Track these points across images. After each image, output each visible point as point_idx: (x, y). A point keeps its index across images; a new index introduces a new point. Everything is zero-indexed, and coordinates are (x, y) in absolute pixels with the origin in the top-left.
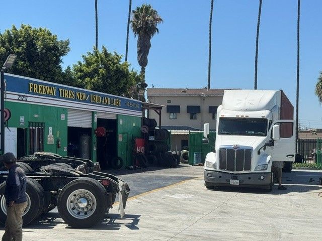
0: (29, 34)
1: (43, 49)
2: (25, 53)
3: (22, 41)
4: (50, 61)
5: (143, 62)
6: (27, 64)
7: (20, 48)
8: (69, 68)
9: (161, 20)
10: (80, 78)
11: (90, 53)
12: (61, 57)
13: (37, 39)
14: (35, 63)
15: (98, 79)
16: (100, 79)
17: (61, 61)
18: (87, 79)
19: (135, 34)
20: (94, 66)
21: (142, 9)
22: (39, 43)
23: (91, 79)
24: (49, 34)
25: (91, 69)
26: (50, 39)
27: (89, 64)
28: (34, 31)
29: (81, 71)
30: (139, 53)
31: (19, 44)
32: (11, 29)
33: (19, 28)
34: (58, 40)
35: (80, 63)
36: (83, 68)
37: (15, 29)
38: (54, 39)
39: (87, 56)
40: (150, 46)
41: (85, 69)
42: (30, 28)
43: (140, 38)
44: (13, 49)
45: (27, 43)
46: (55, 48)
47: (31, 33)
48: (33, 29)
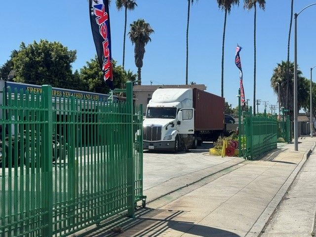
0: (46, 47)
1: (56, 58)
2: (43, 61)
3: (41, 52)
4: (62, 67)
5: (139, 64)
6: (45, 69)
7: (40, 58)
8: (77, 71)
9: (153, 31)
10: (85, 78)
11: (93, 60)
12: (71, 64)
13: (52, 50)
14: (51, 68)
15: (98, 79)
16: (100, 79)
17: (71, 66)
18: (90, 80)
19: (133, 43)
20: (95, 69)
21: (137, 23)
22: (53, 54)
23: (93, 80)
24: (62, 46)
25: (93, 72)
26: (62, 50)
27: (91, 68)
28: (50, 45)
29: (86, 73)
30: (136, 57)
31: (39, 54)
32: (33, 43)
33: (38, 42)
34: (69, 50)
35: (85, 68)
36: (87, 71)
37: (36, 44)
38: (66, 49)
39: (91, 62)
40: (144, 51)
41: (89, 72)
42: (47, 42)
43: (136, 46)
44: (35, 58)
45: (45, 54)
46: (66, 57)
47: (47, 46)
48: (49, 43)
